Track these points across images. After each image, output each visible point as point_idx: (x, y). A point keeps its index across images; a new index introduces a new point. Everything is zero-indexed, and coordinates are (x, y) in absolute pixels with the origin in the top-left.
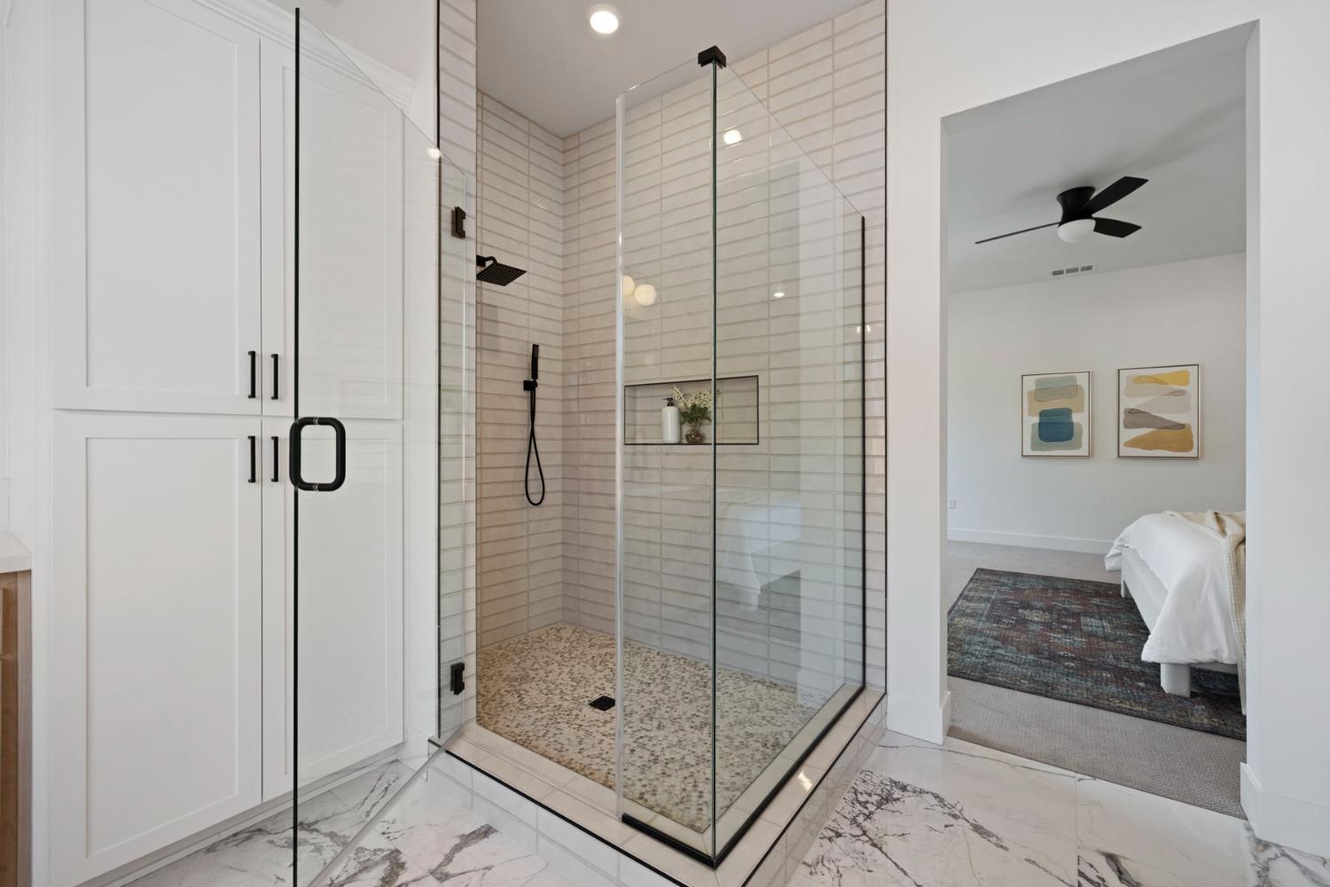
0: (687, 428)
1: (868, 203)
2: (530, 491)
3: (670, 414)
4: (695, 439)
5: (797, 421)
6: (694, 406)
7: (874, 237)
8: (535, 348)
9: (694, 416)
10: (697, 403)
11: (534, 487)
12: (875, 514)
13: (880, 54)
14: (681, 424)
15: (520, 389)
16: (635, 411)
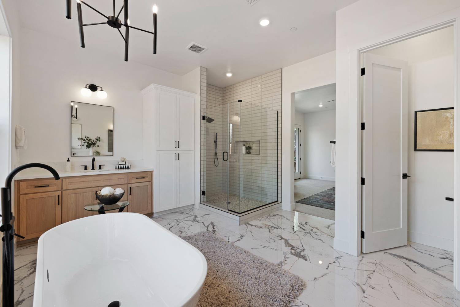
0: (247, 151)
1: (279, 108)
2: (215, 163)
3: (244, 148)
4: (249, 153)
5: (267, 150)
6: (248, 146)
7: (280, 115)
8: (217, 134)
9: (249, 148)
10: (249, 145)
11: (216, 163)
12: (280, 168)
13: (280, 80)
14: (246, 150)
15: (213, 142)
16: (237, 147)
